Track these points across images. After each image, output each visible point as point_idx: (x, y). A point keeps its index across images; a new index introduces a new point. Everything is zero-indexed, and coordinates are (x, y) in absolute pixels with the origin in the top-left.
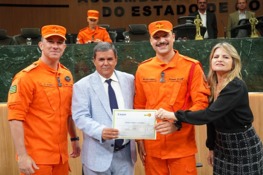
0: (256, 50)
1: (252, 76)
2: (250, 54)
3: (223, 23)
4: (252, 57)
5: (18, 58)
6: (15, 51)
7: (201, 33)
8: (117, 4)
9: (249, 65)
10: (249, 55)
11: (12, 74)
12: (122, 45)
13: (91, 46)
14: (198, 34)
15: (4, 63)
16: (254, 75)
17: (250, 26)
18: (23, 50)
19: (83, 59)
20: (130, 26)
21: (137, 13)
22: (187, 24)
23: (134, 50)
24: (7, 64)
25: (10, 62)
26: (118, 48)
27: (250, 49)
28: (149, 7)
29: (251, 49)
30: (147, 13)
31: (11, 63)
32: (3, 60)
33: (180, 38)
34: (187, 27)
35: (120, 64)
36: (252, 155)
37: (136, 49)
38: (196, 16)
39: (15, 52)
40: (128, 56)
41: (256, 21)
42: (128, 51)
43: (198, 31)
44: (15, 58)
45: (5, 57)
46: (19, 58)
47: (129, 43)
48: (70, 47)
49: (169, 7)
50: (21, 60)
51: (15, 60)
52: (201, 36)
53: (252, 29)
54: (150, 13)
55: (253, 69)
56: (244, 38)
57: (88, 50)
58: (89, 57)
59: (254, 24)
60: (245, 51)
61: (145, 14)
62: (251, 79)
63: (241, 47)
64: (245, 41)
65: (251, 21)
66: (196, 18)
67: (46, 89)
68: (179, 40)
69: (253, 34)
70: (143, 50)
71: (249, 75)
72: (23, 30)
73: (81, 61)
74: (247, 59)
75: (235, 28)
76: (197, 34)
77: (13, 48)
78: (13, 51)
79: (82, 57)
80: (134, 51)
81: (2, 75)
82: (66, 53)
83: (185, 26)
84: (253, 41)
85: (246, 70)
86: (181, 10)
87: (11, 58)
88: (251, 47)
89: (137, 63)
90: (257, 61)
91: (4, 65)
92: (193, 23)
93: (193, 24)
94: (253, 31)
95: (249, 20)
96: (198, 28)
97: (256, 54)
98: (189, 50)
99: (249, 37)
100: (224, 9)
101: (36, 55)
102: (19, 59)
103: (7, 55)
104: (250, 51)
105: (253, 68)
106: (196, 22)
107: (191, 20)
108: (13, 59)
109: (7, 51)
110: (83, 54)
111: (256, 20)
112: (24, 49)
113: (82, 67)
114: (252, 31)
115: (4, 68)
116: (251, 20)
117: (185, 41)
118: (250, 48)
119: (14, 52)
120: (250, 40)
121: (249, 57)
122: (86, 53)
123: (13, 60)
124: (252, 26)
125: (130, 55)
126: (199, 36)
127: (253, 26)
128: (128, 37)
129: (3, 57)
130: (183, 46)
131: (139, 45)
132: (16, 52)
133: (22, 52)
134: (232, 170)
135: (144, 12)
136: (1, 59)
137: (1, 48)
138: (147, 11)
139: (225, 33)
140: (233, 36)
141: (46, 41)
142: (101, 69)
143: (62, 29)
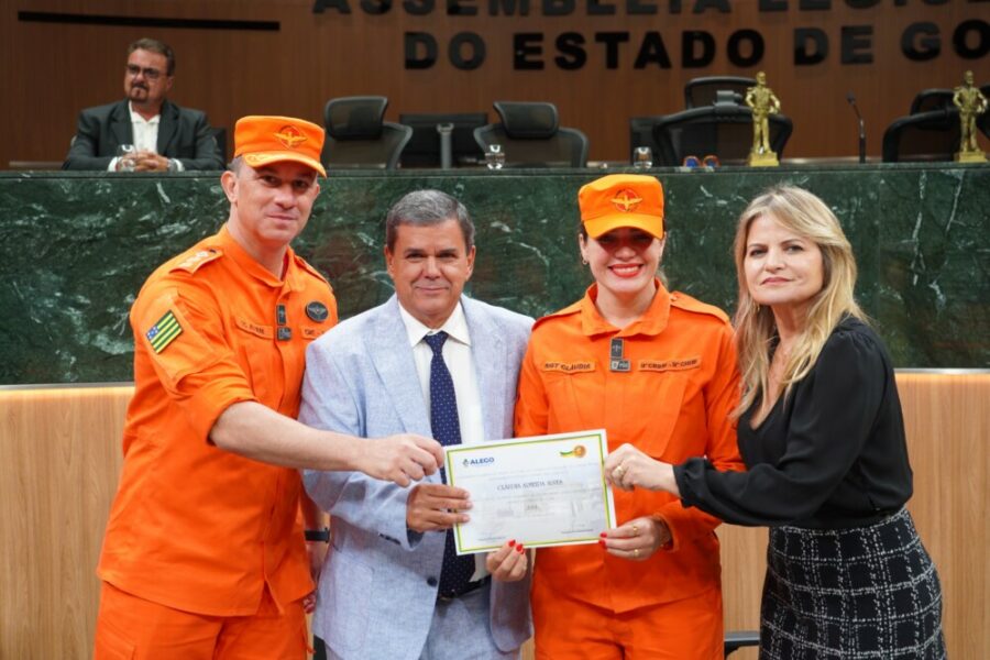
0: (979, 209)
1: (958, 306)
2: (952, 224)
3: (855, 107)
4: (959, 234)
5: (82, 220)
6: (73, 192)
8: (459, 24)
9: (951, 268)
10: (948, 227)
11: (61, 279)
12: (474, 181)
13: (358, 181)
14: (762, 145)
15: (32, 237)
16: (969, 302)
17: (955, 118)
18: (104, 188)
19: (328, 229)
20: (498, 105)
21: (530, 58)
22: (720, 104)
23: (519, 197)
24: (43, 240)
25: (54, 232)
26: (459, 191)
27: (955, 206)
28: (579, 38)
29: (958, 204)
30: (570, 59)
31: (58, 239)
32: (26, 223)
33: (690, 157)
34: (719, 118)
36: (894, 617)
37: (525, 196)
38: (754, 78)
39: (74, 195)
40: (493, 221)
41: (979, 101)
42: (495, 203)
43: (761, 132)
44: (72, 217)
45: (36, 213)
46: (87, 221)
47: (499, 173)
49: (653, 39)
50: (94, 225)
51: (71, 226)
52: (770, 152)
53: (964, 131)
54: (581, 59)
55: (964, 282)
56: (933, 165)
57: (346, 194)
58: (350, 221)
59: (970, 111)
60: (934, 214)
61: (561, 63)
62: (954, 319)
63: (922, 197)
64: (934, 176)
65: (960, 100)
66: (754, 84)
67: (248, 343)
68: (689, 165)
69: (965, 149)
70: (551, 198)
71: (949, 302)
73: (321, 235)
74: (942, 245)
75: (898, 125)
76: (758, 145)
77: (67, 182)
78: (66, 191)
79: (323, 221)
80: (518, 201)
81: (22, 282)
83: (713, 114)
84: (965, 176)
85: (938, 283)
86: (699, 50)
87: (56, 218)
88: (959, 198)
89: (527, 246)
90: (979, 250)
91: (32, 244)
92: (742, 101)
93: (742, 108)
94: (969, 136)
95: (952, 96)
96: (761, 123)
97: (976, 227)
98: (723, 202)
99: (952, 159)
100: (859, 51)
101: (153, 208)
102: (86, 224)
103: (44, 206)
104: (953, 213)
105: (963, 278)
106: (753, 100)
107: (736, 92)
108: (66, 221)
109: (40, 191)
110: (329, 210)
111: (981, 96)
112: (108, 187)
113: (321, 257)
114: (963, 138)
115: (31, 257)
116: (961, 95)
117: (709, 169)
118: (956, 201)
119: (68, 195)
120: (954, 171)
121: (949, 236)
122: (340, 207)
123: (66, 225)
124: (964, 118)
125: (505, 216)
126: (761, 151)
127: (969, 121)
128: (496, 148)
129: (29, 215)
130: (702, 188)
131: (536, 179)
132: (77, 198)
133: (100, 196)
135: (559, 54)
136: (20, 222)
137: (20, 180)
138: (571, 52)
139: (862, 142)
140: (890, 156)
141: (253, 173)
142: (410, 289)
143: (313, 133)
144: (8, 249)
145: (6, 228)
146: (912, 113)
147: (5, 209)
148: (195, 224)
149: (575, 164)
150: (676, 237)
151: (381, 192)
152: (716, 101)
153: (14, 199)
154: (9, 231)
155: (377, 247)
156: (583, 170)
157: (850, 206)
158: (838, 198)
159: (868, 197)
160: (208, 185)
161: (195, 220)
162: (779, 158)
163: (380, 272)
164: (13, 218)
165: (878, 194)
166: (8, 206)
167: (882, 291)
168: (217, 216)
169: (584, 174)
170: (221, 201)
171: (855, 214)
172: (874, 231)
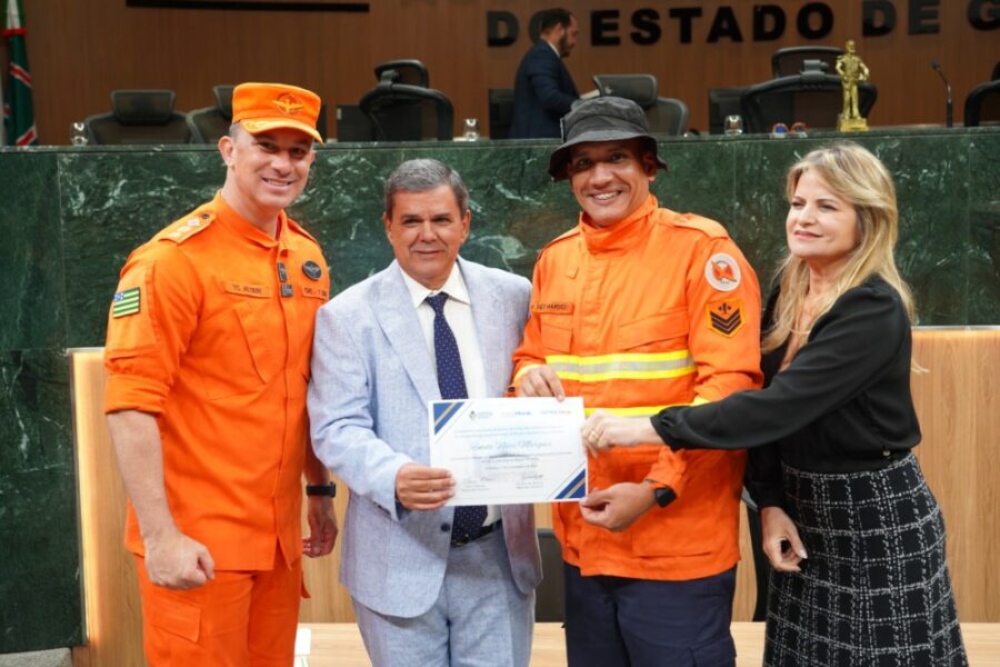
3: (940, 73)
5: (209, 191)
6: (200, 165)
7: (861, 108)
8: (539, 2)
13: (466, 151)
14: (851, 111)
15: (163, 207)
20: (596, 79)
21: (607, 34)
22: (807, 73)
24: (174, 210)
25: (183, 203)
28: (654, 14)
30: (646, 34)
32: (158, 194)
33: (779, 125)
34: (806, 87)
35: (567, 217)
36: (903, 556)
39: (202, 167)
43: (851, 99)
44: (201, 189)
45: (169, 184)
48: (394, 154)
51: (200, 197)
52: (859, 118)
54: (656, 34)
61: (637, 38)
66: (842, 53)
67: (240, 306)
68: (778, 131)
72: (220, 90)
75: (980, 90)
76: (847, 112)
77: (195, 155)
78: (194, 164)
82: (379, 175)
83: (800, 82)
86: (769, 23)
87: (185, 189)
91: (164, 214)
93: (830, 76)
96: (850, 90)
100: (925, 22)
103: (174, 177)
106: (843, 68)
107: (822, 61)
108: (195, 192)
109: (173, 165)
117: (803, 134)
119: (196, 168)
123: (195, 195)
126: (852, 117)
129: (161, 186)
130: (796, 154)
132: (205, 170)
134: (833, 607)
136: (152, 193)
137: (152, 154)
138: (646, 27)
139: (950, 107)
140: (972, 120)
141: (251, 139)
142: (407, 253)
143: (310, 101)
144: (142, 219)
145: (140, 199)
146: (993, 79)
147: (138, 181)
148: (314, 193)
149: (673, 132)
150: (770, 201)
151: (489, 161)
152: (803, 70)
153: (148, 172)
154: (143, 201)
155: (485, 214)
156: (679, 138)
157: (940, 169)
158: (929, 162)
159: (958, 162)
160: (325, 156)
161: (314, 190)
162: (869, 124)
163: (488, 238)
164: (146, 189)
165: (968, 158)
166: (142, 178)
167: (971, 251)
168: (334, 186)
169: (682, 141)
170: (338, 172)
171: (945, 177)
172: (963, 193)
